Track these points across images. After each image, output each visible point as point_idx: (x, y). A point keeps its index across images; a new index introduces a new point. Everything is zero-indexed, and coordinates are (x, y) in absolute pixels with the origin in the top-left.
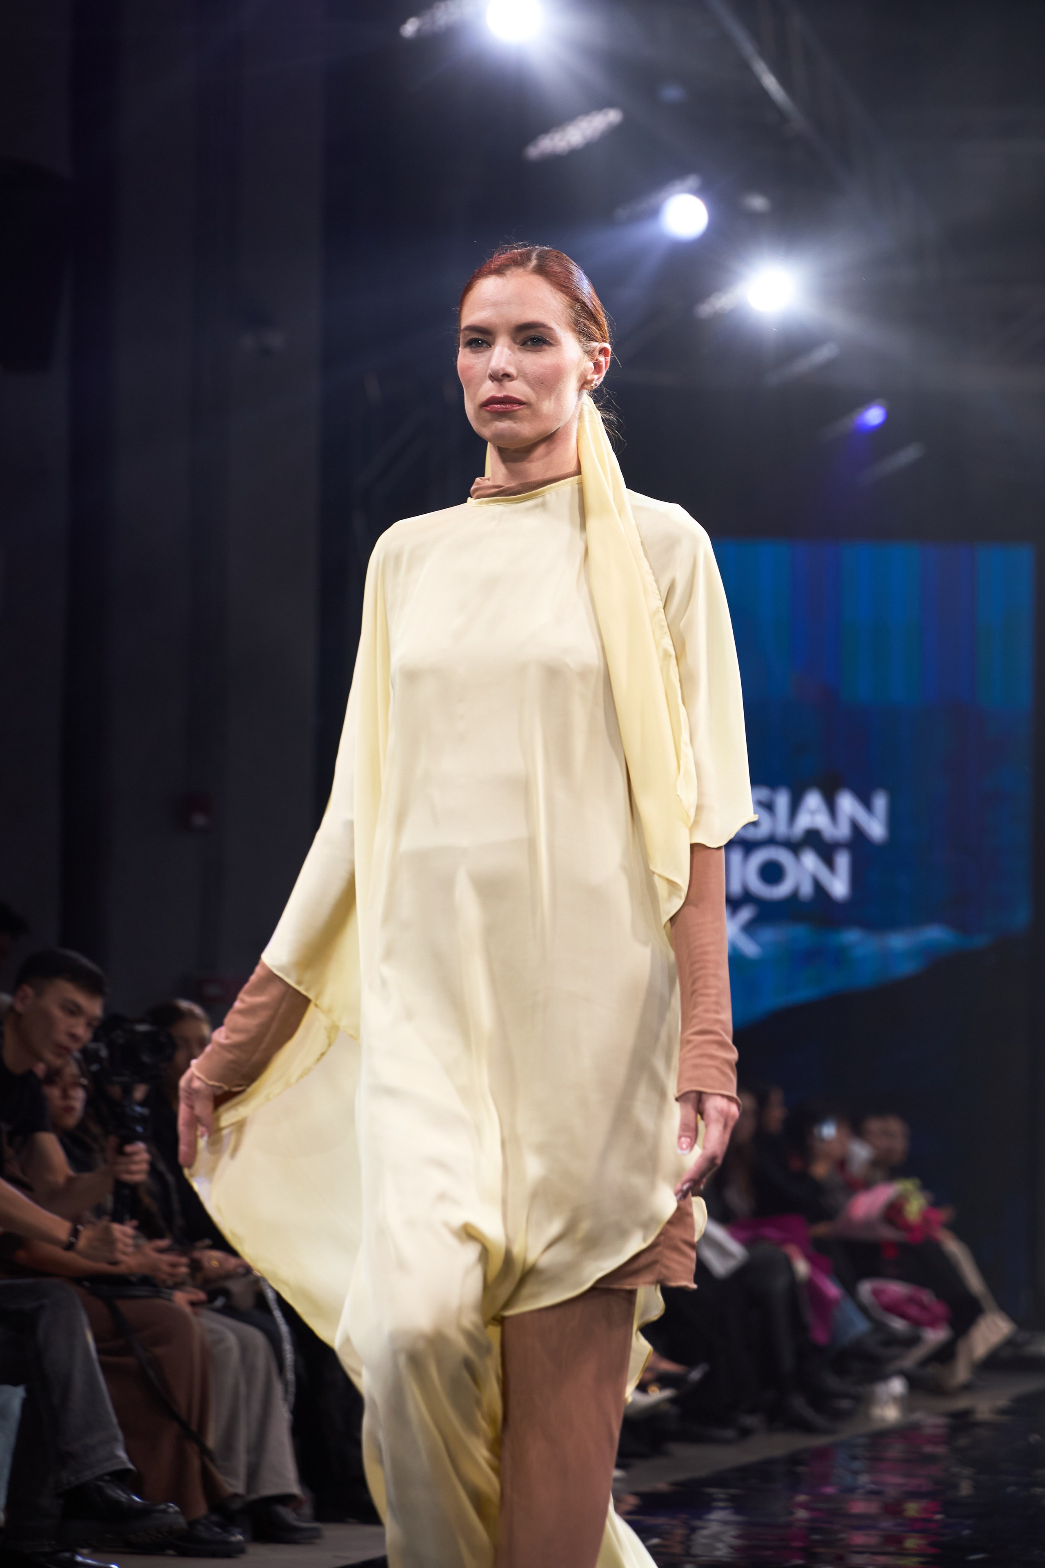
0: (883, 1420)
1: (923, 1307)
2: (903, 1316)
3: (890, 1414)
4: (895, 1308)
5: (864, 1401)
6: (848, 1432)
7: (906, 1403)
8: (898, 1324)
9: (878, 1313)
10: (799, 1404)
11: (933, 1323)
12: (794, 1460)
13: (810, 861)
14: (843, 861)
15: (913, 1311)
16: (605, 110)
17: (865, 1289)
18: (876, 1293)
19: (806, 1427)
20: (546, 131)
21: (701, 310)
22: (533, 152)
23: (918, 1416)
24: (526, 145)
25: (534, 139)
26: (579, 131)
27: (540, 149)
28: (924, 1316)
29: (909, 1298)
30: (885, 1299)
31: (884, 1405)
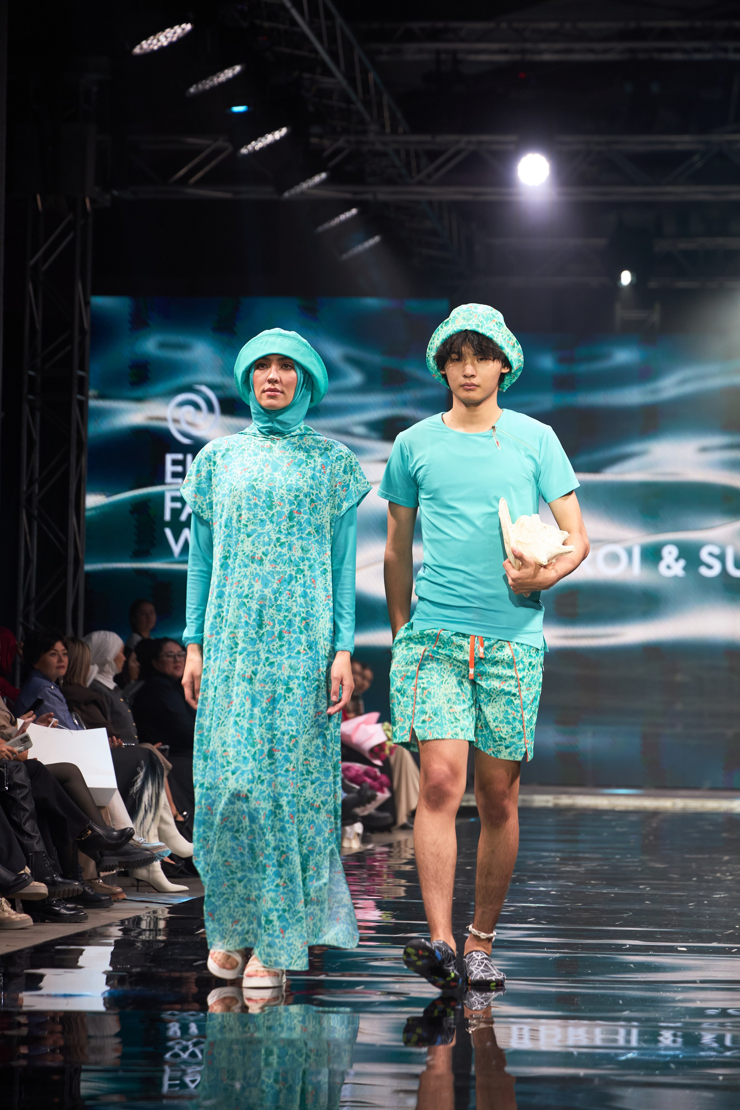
11: (381, 790)
15: (369, 781)
16: (183, 24)
20: (146, 38)
21: (244, 151)
22: (137, 50)
23: (370, 846)
24: (134, 47)
25: (139, 42)
26: (166, 37)
27: (141, 48)
28: (376, 784)
29: (366, 773)
30: (352, 773)
31: (349, 839)
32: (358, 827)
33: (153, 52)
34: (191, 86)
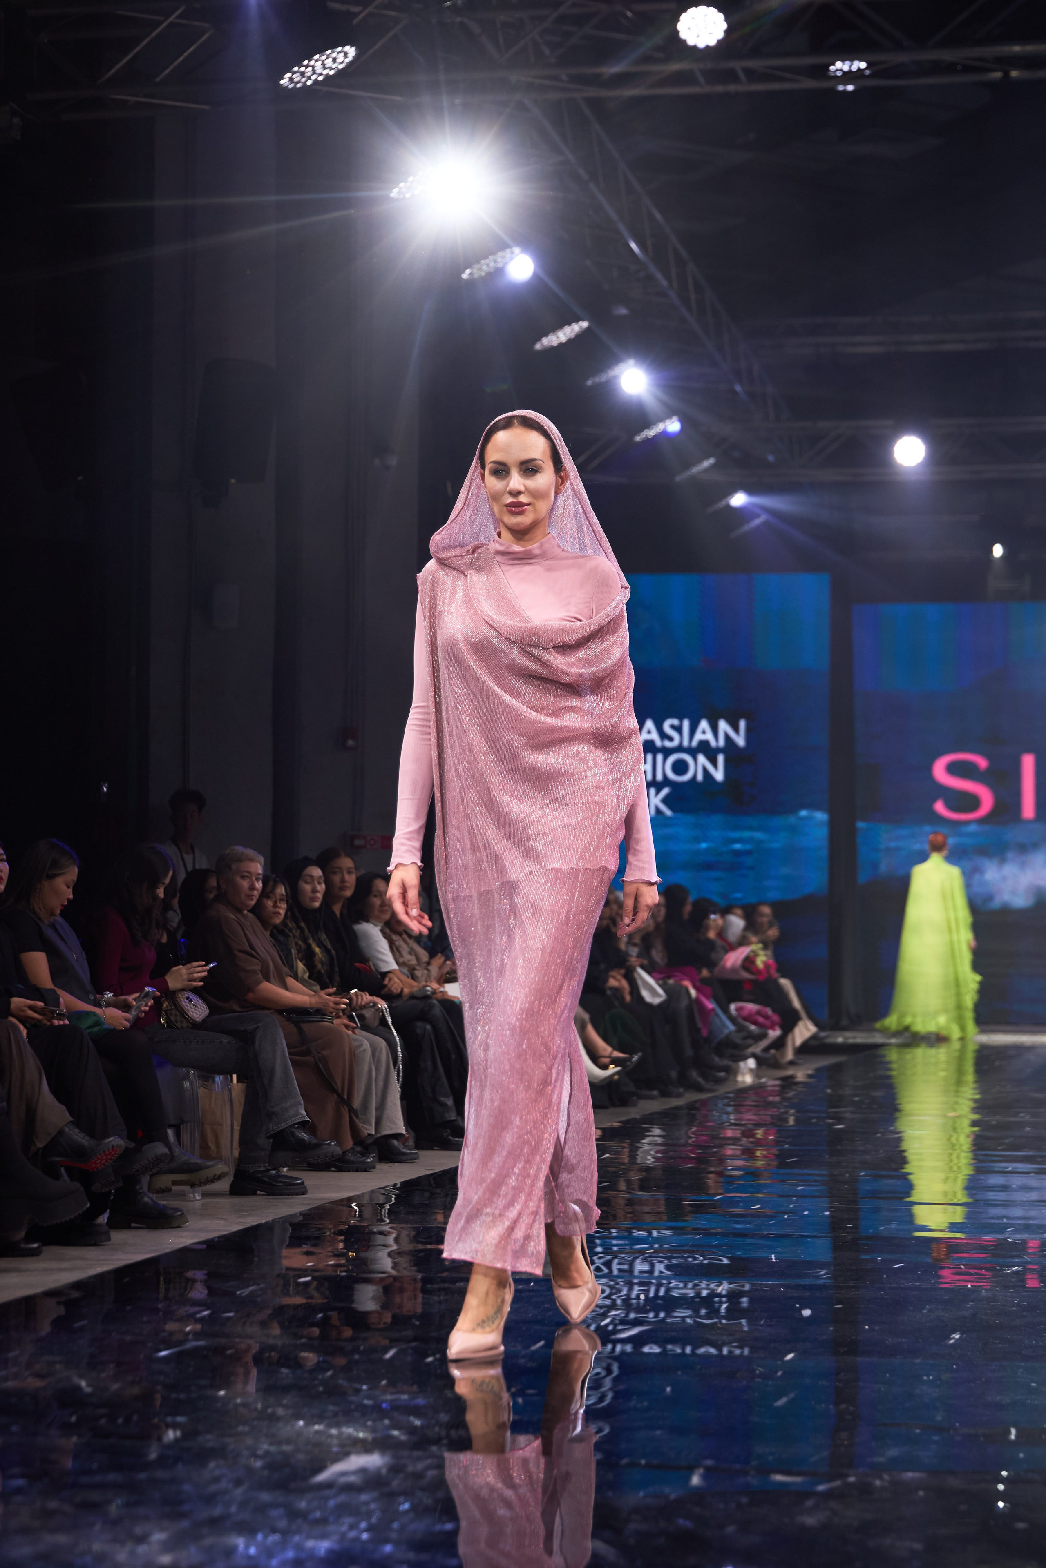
0: (744, 1082)
1: (767, 1017)
2: (755, 1023)
3: (748, 1079)
4: (750, 1018)
5: (731, 1072)
6: (722, 1090)
7: (756, 1073)
8: (753, 1027)
9: (740, 1020)
10: (694, 1074)
11: (772, 1028)
12: (692, 1107)
13: (702, 759)
14: (721, 758)
15: (761, 1020)
16: (580, 322)
17: (733, 1007)
18: (738, 1009)
19: (700, 1089)
20: (546, 334)
21: (638, 438)
22: (538, 346)
23: (763, 1080)
24: (535, 343)
25: (539, 339)
26: (565, 334)
27: (542, 345)
28: (767, 1023)
29: (759, 1013)
30: (745, 1013)
31: (743, 1075)
32: (751, 1063)
33: (552, 348)
34: (587, 379)
